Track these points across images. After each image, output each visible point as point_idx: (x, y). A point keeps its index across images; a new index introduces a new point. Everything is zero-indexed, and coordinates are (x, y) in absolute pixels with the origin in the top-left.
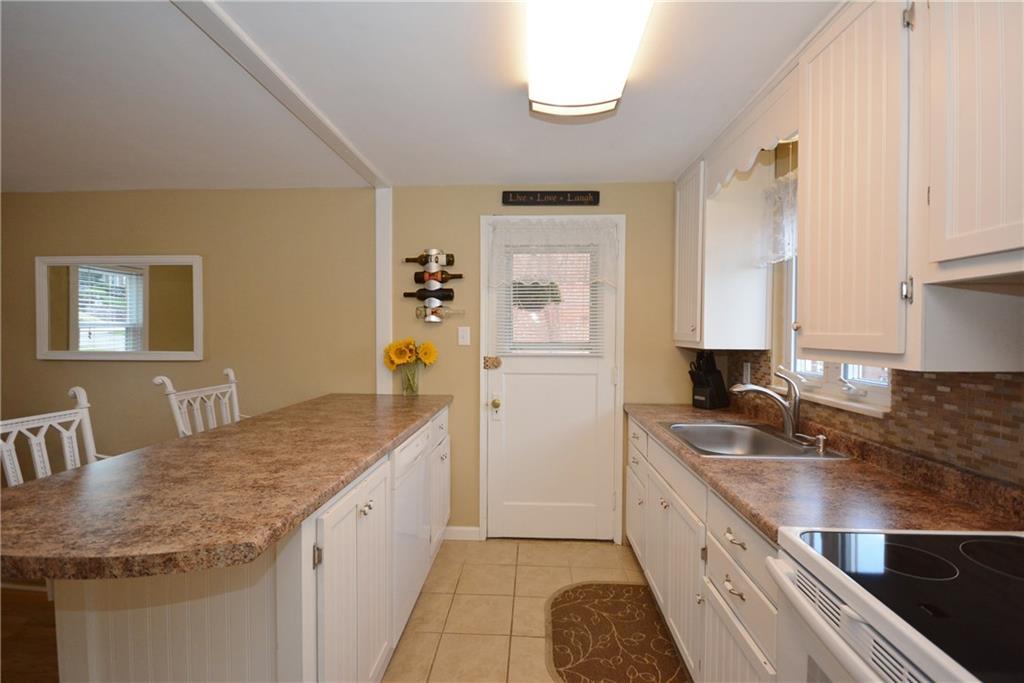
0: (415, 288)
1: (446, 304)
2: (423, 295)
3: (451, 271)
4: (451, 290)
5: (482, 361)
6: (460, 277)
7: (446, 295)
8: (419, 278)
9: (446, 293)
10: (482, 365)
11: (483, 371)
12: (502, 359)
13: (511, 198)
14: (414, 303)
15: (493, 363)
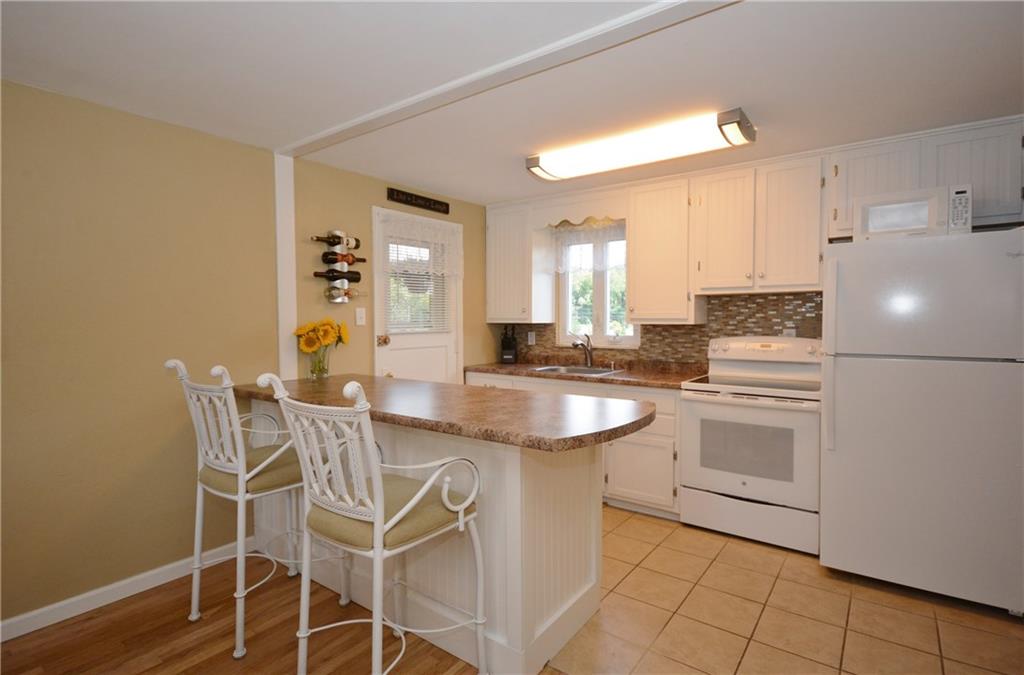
0: (323, 268)
1: (354, 285)
2: (332, 276)
3: (358, 254)
4: (358, 273)
5: (376, 339)
6: (364, 260)
7: (354, 277)
8: (329, 258)
9: (354, 276)
10: (376, 343)
11: (376, 348)
12: (391, 338)
13: (396, 196)
14: (323, 284)
15: (384, 341)
